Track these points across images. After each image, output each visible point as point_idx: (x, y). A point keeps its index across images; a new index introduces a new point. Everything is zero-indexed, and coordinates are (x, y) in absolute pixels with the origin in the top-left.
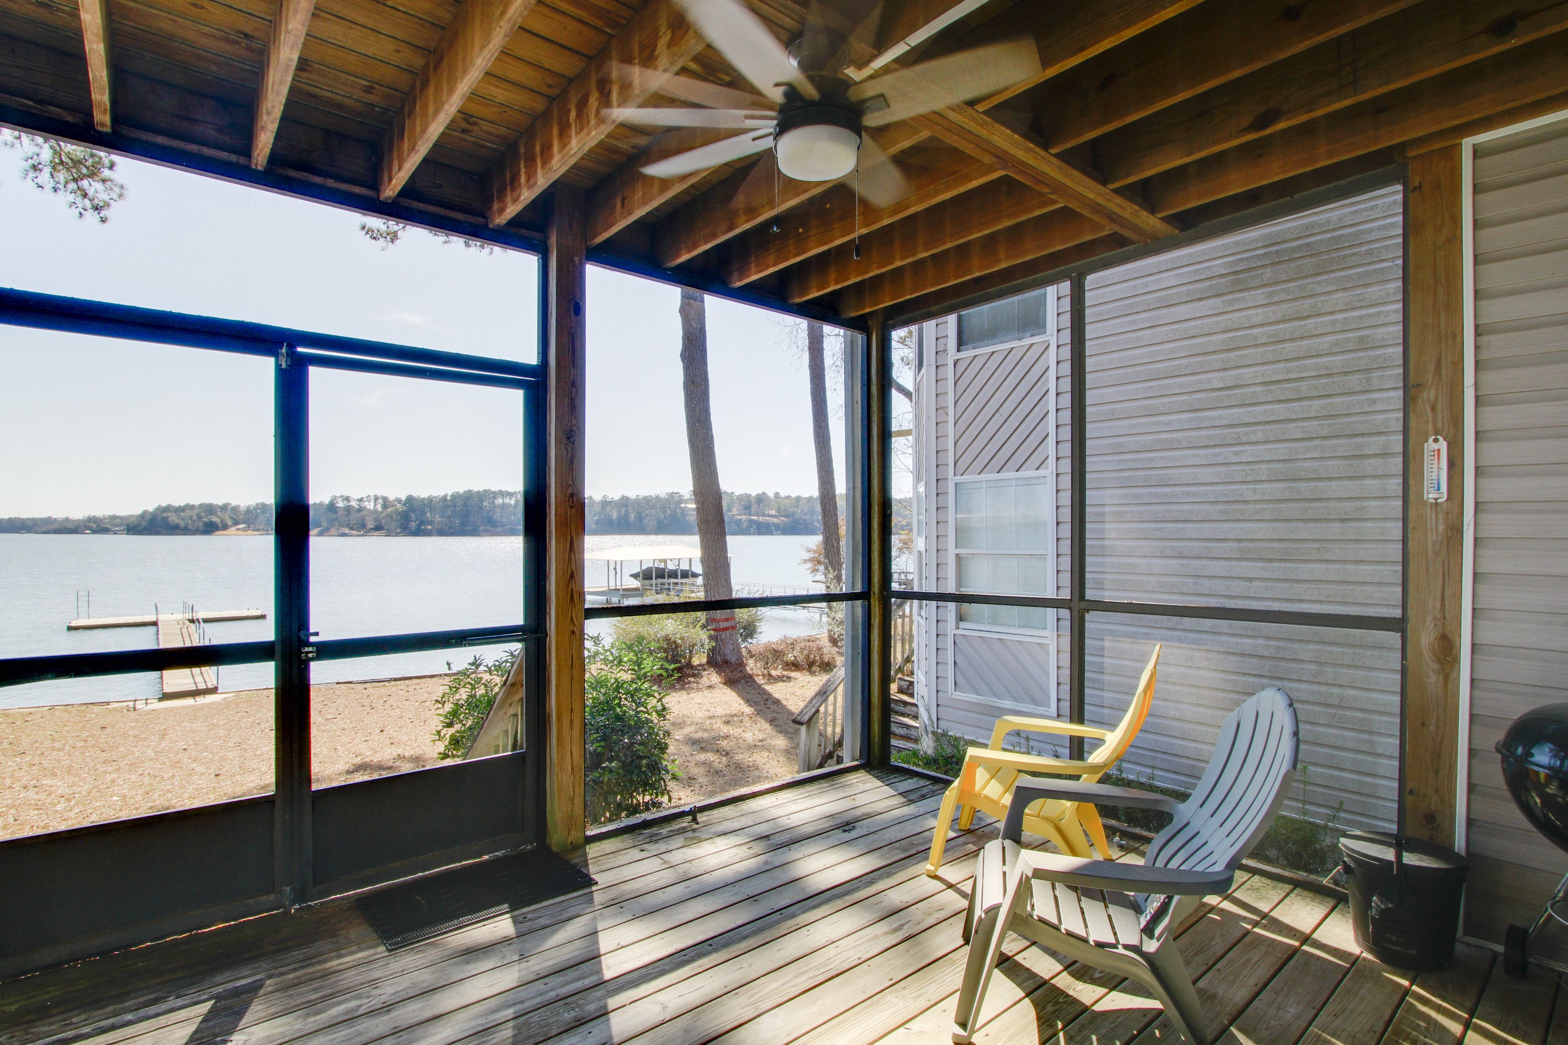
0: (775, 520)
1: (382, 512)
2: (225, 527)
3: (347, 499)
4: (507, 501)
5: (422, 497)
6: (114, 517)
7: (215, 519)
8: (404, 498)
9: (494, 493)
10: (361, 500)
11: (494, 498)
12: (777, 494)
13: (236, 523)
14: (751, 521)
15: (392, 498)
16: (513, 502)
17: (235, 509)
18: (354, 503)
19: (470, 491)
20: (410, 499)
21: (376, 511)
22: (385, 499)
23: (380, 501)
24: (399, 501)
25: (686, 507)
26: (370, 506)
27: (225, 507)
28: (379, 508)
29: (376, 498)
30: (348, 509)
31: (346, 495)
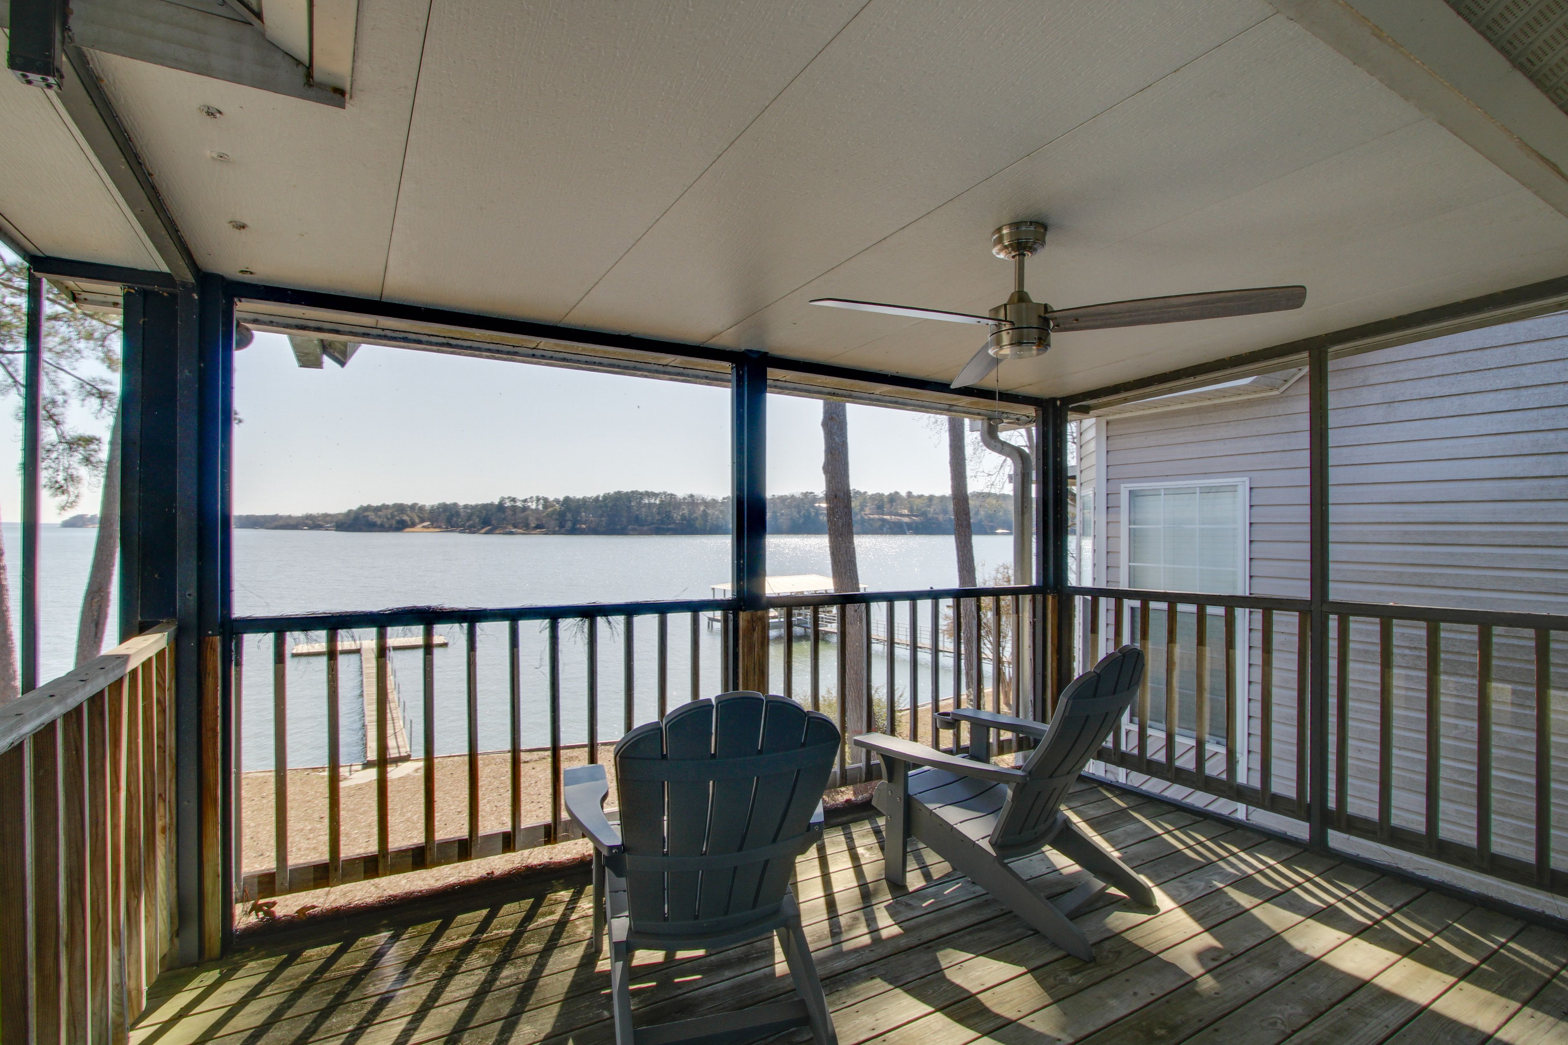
0: (906, 520)
1: (543, 512)
2: (413, 525)
3: (514, 500)
4: (652, 501)
5: (578, 497)
6: (326, 516)
7: (405, 518)
8: (561, 499)
9: (641, 494)
10: (525, 501)
11: (641, 498)
12: (909, 493)
13: (423, 520)
14: (884, 520)
15: (551, 499)
16: (658, 502)
17: (422, 509)
18: (519, 504)
19: (619, 492)
20: (567, 499)
21: (537, 509)
22: (546, 500)
23: (542, 501)
24: (557, 501)
25: (819, 507)
26: (533, 506)
27: (413, 507)
28: (540, 507)
29: (538, 499)
30: (514, 509)
31: (513, 496)
